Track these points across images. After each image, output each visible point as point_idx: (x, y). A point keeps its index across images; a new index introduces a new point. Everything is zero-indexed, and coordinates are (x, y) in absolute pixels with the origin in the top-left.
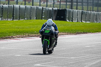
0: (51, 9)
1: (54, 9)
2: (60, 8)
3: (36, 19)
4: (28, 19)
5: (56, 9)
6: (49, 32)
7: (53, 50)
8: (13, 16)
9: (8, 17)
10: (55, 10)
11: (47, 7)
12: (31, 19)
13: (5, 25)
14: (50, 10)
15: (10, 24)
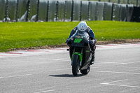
0: (124, 5)
1: (129, 5)
2: (137, 4)
3: (104, 19)
4: (92, 20)
5: (132, 5)
6: (81, 42)
7: (89, 68)
8: (72, 16)
9: (65, 17)
10: (131, 8)
11: (119, 3)
12: (96, 19)
13: (60, 27)
14: (124, 8)
15: (68, 27)
